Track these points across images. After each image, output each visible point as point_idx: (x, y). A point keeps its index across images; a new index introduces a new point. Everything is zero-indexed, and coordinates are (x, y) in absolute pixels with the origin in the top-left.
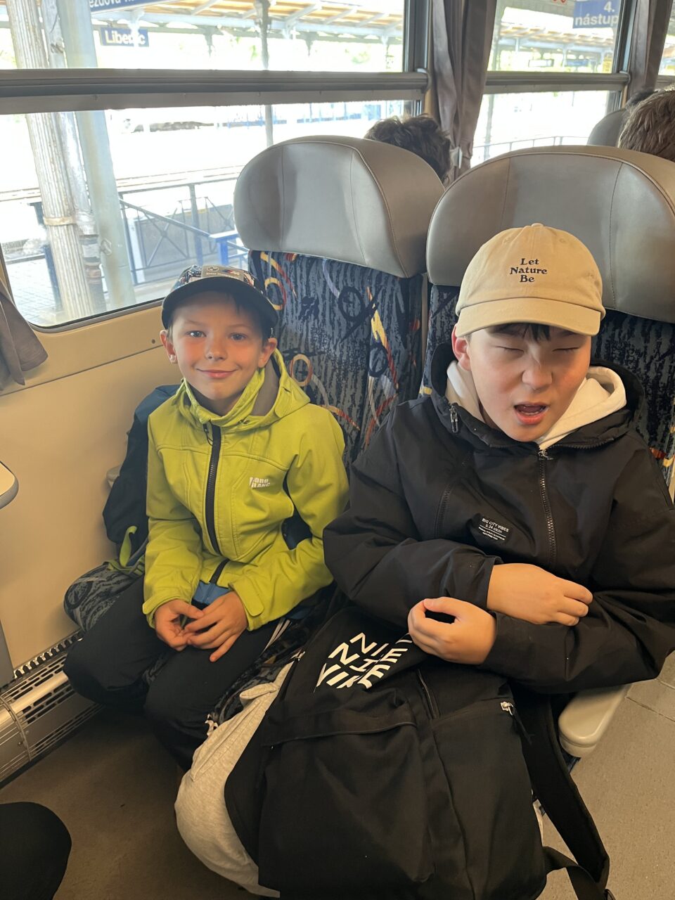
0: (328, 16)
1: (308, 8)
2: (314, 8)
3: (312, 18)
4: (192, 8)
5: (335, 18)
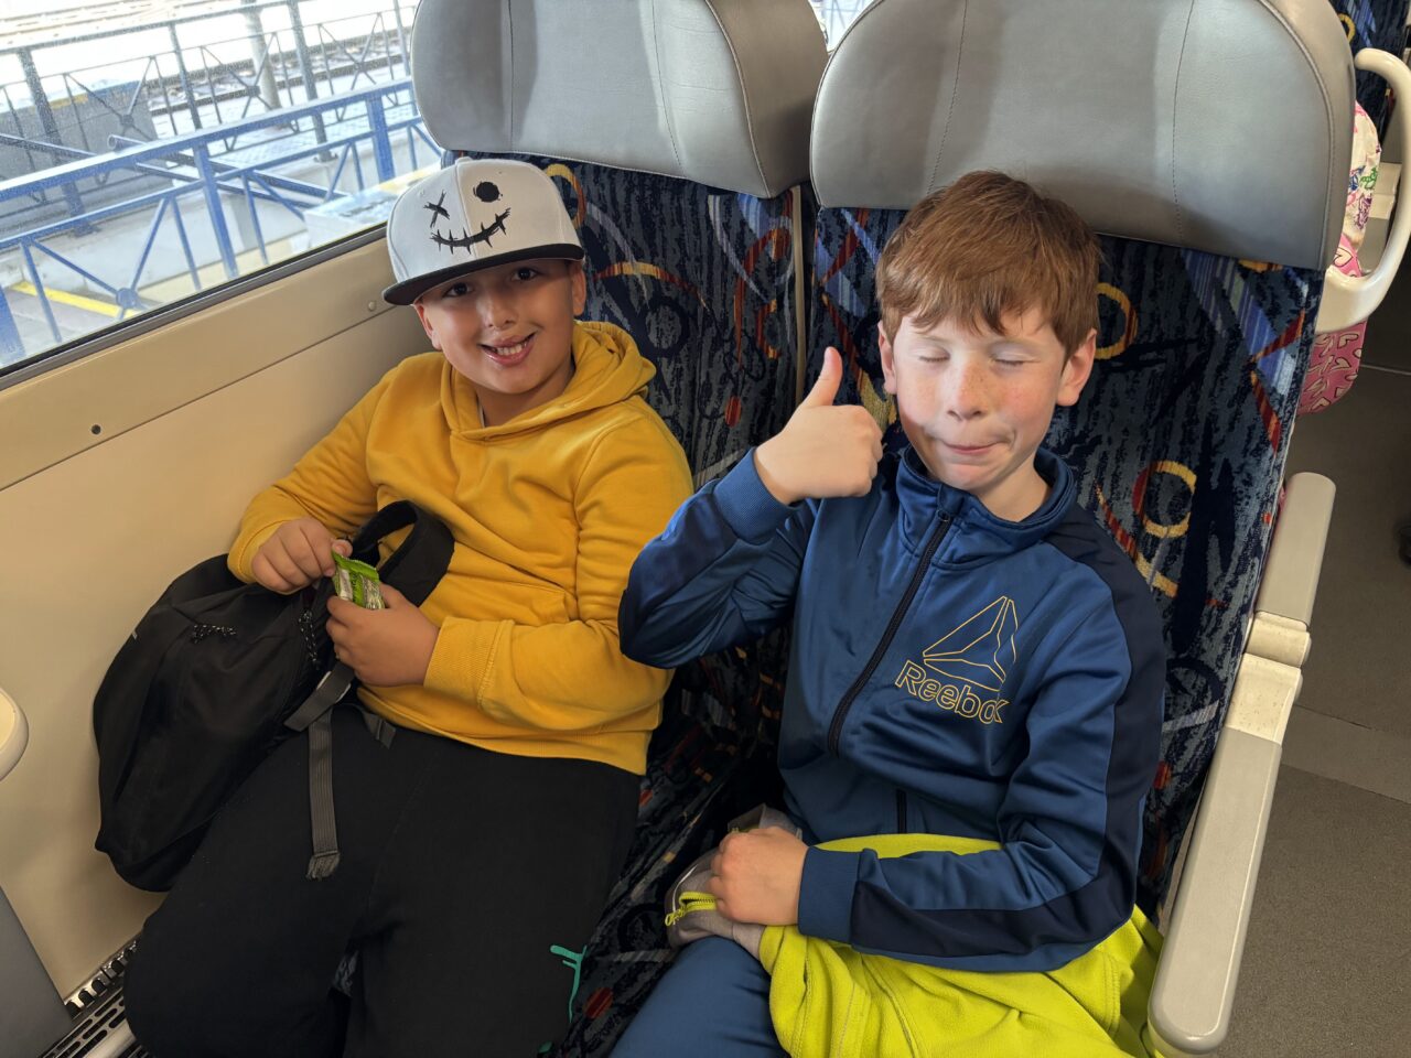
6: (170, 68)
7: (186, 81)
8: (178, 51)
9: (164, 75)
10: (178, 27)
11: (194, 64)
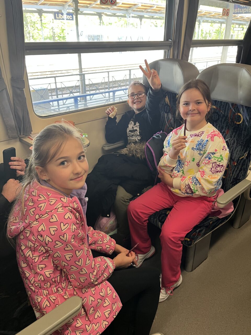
0: (145, 9)
1: (136, 6)
2: (139, 5)
3: (139, 10)
4: (89, 5)
5: (148, 10)
6: (53, 86)
7: (57, 89)
8: (56, 83)
9: (52, 88)
10: (56, 78)
11: (59, 86)
